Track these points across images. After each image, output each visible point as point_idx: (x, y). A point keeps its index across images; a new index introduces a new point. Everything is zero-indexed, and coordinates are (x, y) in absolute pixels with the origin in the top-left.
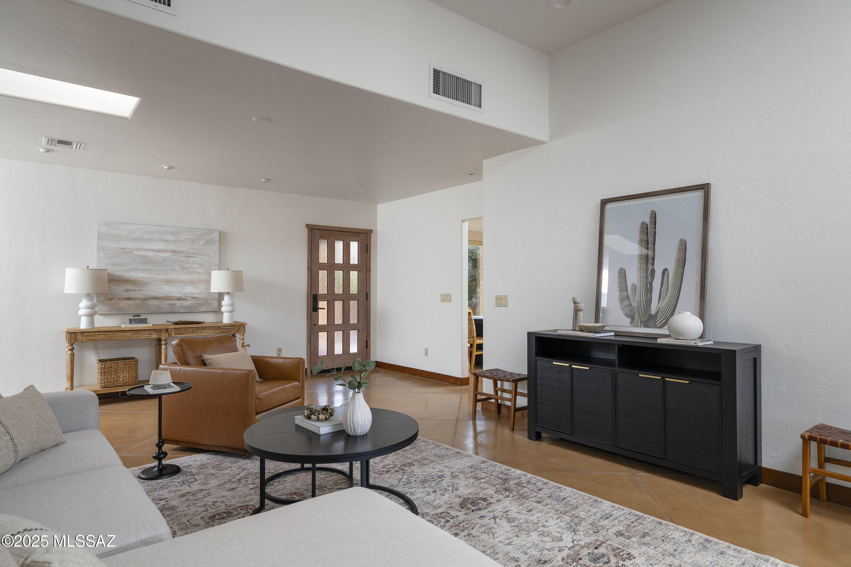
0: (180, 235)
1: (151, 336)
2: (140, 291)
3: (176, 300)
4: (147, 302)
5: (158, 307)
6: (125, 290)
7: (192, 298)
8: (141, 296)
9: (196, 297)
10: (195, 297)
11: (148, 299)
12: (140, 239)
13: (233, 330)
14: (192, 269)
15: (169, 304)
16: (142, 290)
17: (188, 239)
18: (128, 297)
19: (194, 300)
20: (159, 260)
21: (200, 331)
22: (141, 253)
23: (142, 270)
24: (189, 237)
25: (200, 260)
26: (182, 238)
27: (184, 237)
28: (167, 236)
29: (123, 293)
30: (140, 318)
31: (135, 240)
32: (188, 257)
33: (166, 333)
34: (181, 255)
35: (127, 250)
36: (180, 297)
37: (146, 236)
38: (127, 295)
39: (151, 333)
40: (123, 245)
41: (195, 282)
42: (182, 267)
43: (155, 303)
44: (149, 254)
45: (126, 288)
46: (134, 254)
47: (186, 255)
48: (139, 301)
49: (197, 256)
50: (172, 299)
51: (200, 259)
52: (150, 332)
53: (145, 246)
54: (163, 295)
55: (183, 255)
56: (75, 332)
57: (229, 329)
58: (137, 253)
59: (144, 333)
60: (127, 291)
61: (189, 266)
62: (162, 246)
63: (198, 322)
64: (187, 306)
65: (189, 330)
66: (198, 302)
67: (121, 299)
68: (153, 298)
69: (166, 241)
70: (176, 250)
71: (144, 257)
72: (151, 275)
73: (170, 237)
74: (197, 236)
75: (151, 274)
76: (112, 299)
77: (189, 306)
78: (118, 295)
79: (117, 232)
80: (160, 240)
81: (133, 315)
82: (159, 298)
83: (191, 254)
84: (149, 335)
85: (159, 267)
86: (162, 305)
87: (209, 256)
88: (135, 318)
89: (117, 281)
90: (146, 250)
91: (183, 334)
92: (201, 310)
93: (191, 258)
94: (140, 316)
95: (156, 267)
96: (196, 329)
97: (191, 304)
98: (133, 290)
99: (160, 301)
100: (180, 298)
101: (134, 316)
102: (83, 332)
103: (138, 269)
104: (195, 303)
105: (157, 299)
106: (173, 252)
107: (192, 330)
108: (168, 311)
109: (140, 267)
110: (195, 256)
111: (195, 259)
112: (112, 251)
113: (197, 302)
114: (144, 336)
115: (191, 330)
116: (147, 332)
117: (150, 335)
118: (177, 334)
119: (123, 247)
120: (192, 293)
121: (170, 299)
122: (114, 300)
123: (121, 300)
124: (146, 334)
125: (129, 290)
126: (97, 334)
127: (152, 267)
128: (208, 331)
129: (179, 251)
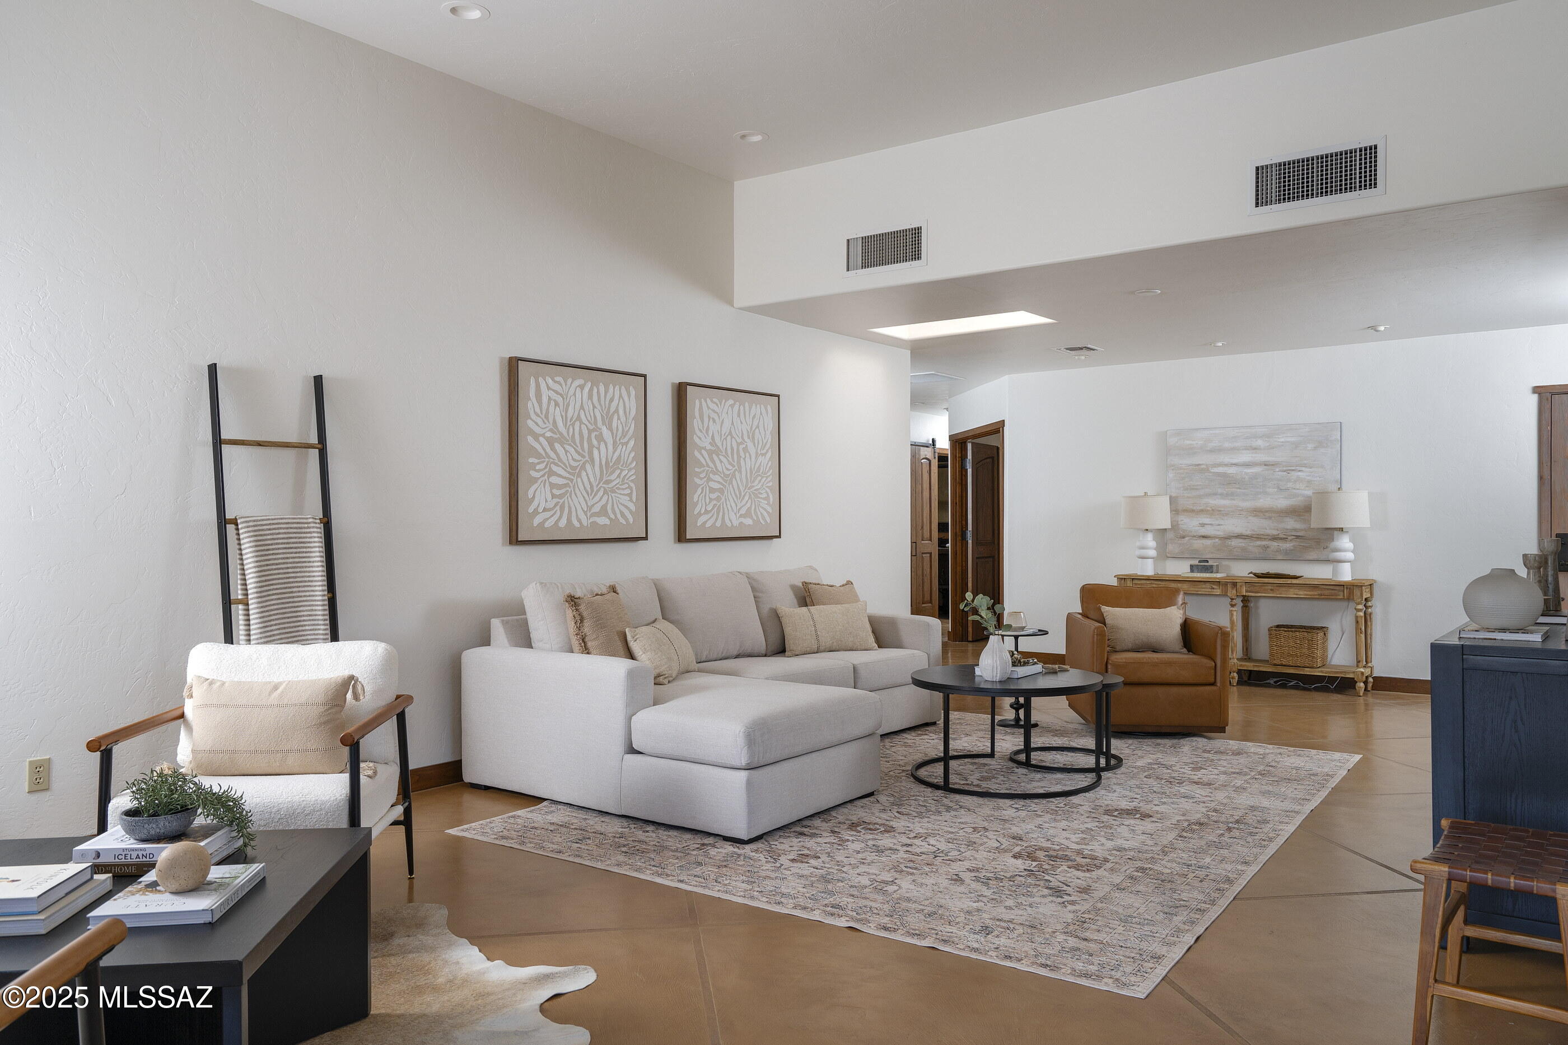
0: (1276, 438)
1: (1213, 592)
2: (1219, 525)
3: (1270, 540)
4: (1229, 542)
5: (1244, 549)
6: (1200, 524)
7: (1295, 537)
8: (1220, 533)
9: (1302, 536)
10: (1299, 536)
11: (1229, 538)
12: (1220, 450)
13: (1342, 593)
14: (1295, 491)
15: (1259, 546)
16: (1222, 525)
17: (1288, 442)
18: (1203, 534)
19: (1298, 540)
20: (1244, 479)
21: (1284, 589)
22: (1221, 470)
23: (1222, 494)
24: (1289, 439)
25: (1309, 476)
26: (1279, 442)
27: (1282, 440)
28: (1256, 441)
29: (1197, 528)
30: (1207, 564)
31: (1212, 451)
32: (1288, 471)
33: (1233, 588)
34: (1277, 470)
35: (1202, 467)
36: (1277, 535)
37: (1227, 445)
38: (1203, 531)
39: (1214, 587)
40: (1197, 460)
41: (1300, 512)
42: (1278, 487)
43: (1240, 544)
44: (1232, 470)
45: (1201, 522)
46: (1211, 472)
47: (1285, 469)
48: (1217, 540)
49: (1303, 469)
50: (1265, 539)
51: (1308, 474)
52: (1212, 585)
53: (1226, 459)
54: (1250, 533)
55: (1281, 469)
56: (1125, 578)
57: (1332, 589)
58: (1215, 470)
59: (1204, 586)
60: (1203, 525)
61: (1290, 485)
62: (1249, 457)
63: (1289, 575)
64: (1286, 550)
65: (1266, 587)
66: (1305, 544)
67: (1194, 536)
68: (1236, 537)
69: (1255, 449)
70: (1269, 462)
71: (1224, 475)
72: (1233, 502)
73: (1260, 443)
74: (1302, 436)
75: (1234, 499)
76: (1184, 537)
77: (1289, 550)
78: (1191, 532)
79: (1188, 442)
80: (1246, 448)
81: (1199, 559)
82: (1244, 536)
83: (1293, 466)
84: (1210, 590)
85: (1245, 489)
86: (1250, 548)
87: (1322, 467)
88: (1201, 564)
89: (1190, 512)
90: (1226, 465)
91: (1259, 593)
92: (1311, 558)
93: (1293, 473)
94: (1207, 562)
95: (1241, 490)
96: (1277, 586)
97: (1293, 546)
98: (1210, 524)
99: (1247, 541)
100: (1276, 537)
101: (1200, 562)
102: (1133, 579)
103: (1215, 494)
104: (1301, 546)
105: (1242, 538)
106: (1265, 465)
107: (1272, 588)
108: (1258, 556)
109: (1220, 491)
110: (1301, 469)
111: (1300, 473)
112: (1184, 469)
113: (1302, 544)
114: (1204, 590)
115: (1270, 588)
116: (1208, 585)
117: (1212, 590)
118: (1250, 592)
119: (1197, 463)
120: (1295, 530)
121: (1261, 538)
122: (1187, 538)
123: (1195, 538)
124: (1207, 588)
125: (1205, 524)
126: (1148, 582)
127: (1235, 489)
128: (1296, 591)
129: (1273, 463)
